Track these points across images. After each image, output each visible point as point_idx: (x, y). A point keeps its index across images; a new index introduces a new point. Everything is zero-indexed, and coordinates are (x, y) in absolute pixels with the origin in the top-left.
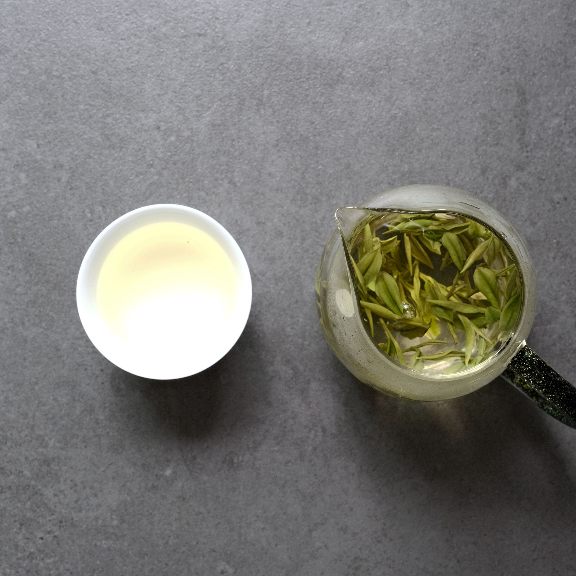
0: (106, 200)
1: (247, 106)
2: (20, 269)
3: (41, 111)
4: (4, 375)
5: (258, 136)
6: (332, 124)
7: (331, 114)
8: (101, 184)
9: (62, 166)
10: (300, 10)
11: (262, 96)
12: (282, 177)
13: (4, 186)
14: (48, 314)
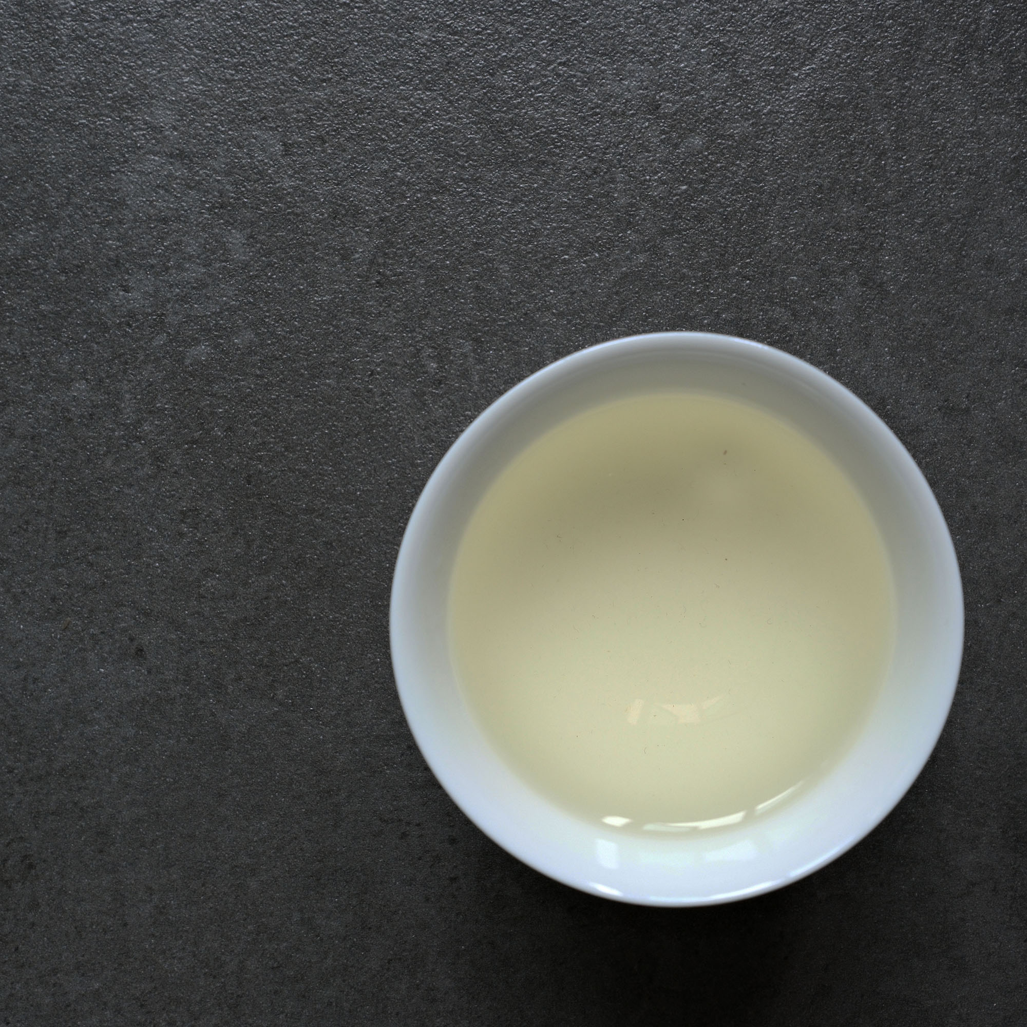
0: (484, 321)
1: (927, 51)
2: (216, 522)
3: (298, 44)
4: (154, 842)
5: (958, 145)
8: (472, 271)
9: (356, 213)
11: (976, 21)
13: (180, 267)
14: (297, 661)
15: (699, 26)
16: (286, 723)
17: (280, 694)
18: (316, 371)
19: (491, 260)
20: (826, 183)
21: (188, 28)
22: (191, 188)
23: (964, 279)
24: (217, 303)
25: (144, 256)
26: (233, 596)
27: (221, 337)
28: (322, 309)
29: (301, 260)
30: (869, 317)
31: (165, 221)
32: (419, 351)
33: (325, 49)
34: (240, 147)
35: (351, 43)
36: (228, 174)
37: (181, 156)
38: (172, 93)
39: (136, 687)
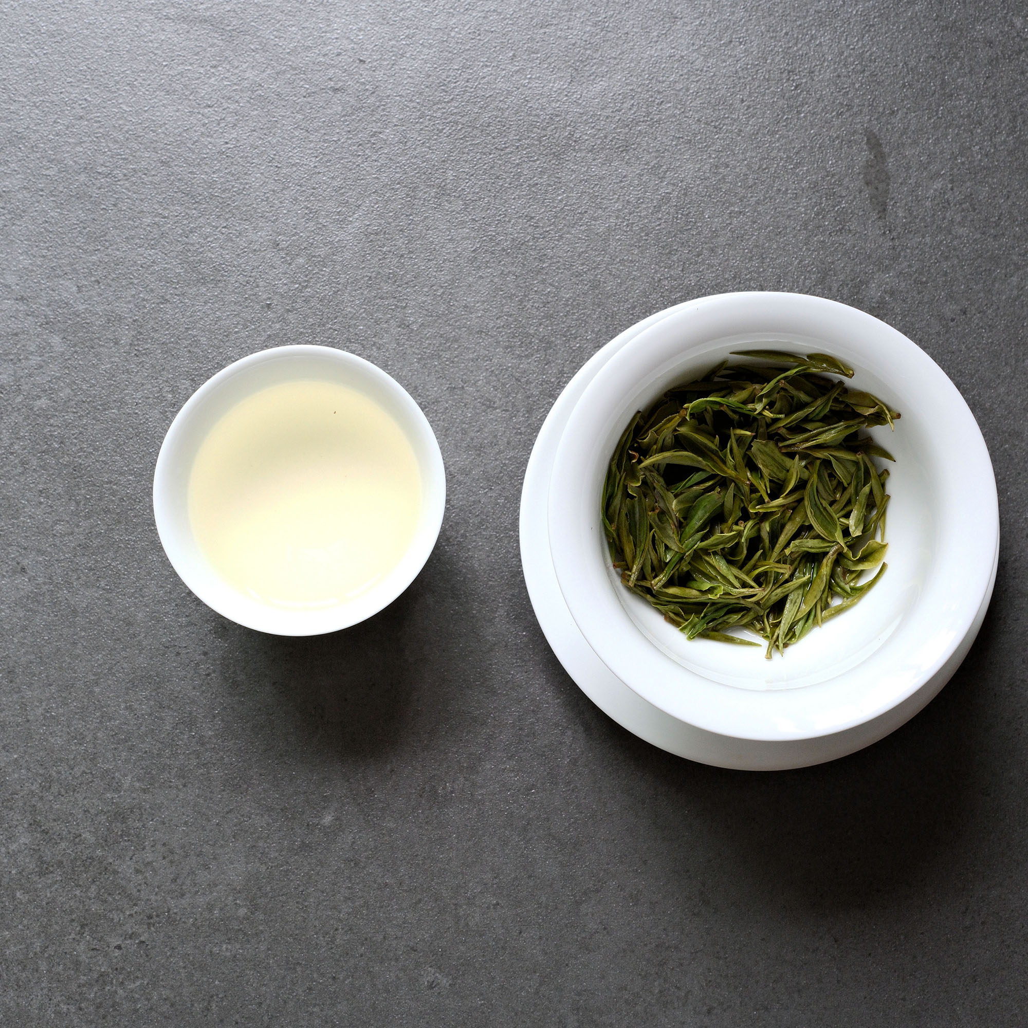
15: (296, 199)
16: (107, 600)
17: (103, 584)
18: (106, 407)
20: (374, 275)
21: (20, 231)
22: (29, 315)
23: (453, 318)
24: (49, 375)
25: (6, 355)
26: (72, 533)
27: (52, 394)
28: (106, 372)
29: (93, 348)
30: (404, 344)
31: (16, 334)
32: (161, 389)
33: (95, 233)
34: (53, 291)
35: (108, 229)
36: (49, 306)
37: (22, 299)
38: (14, 266)
39: (23, 589)
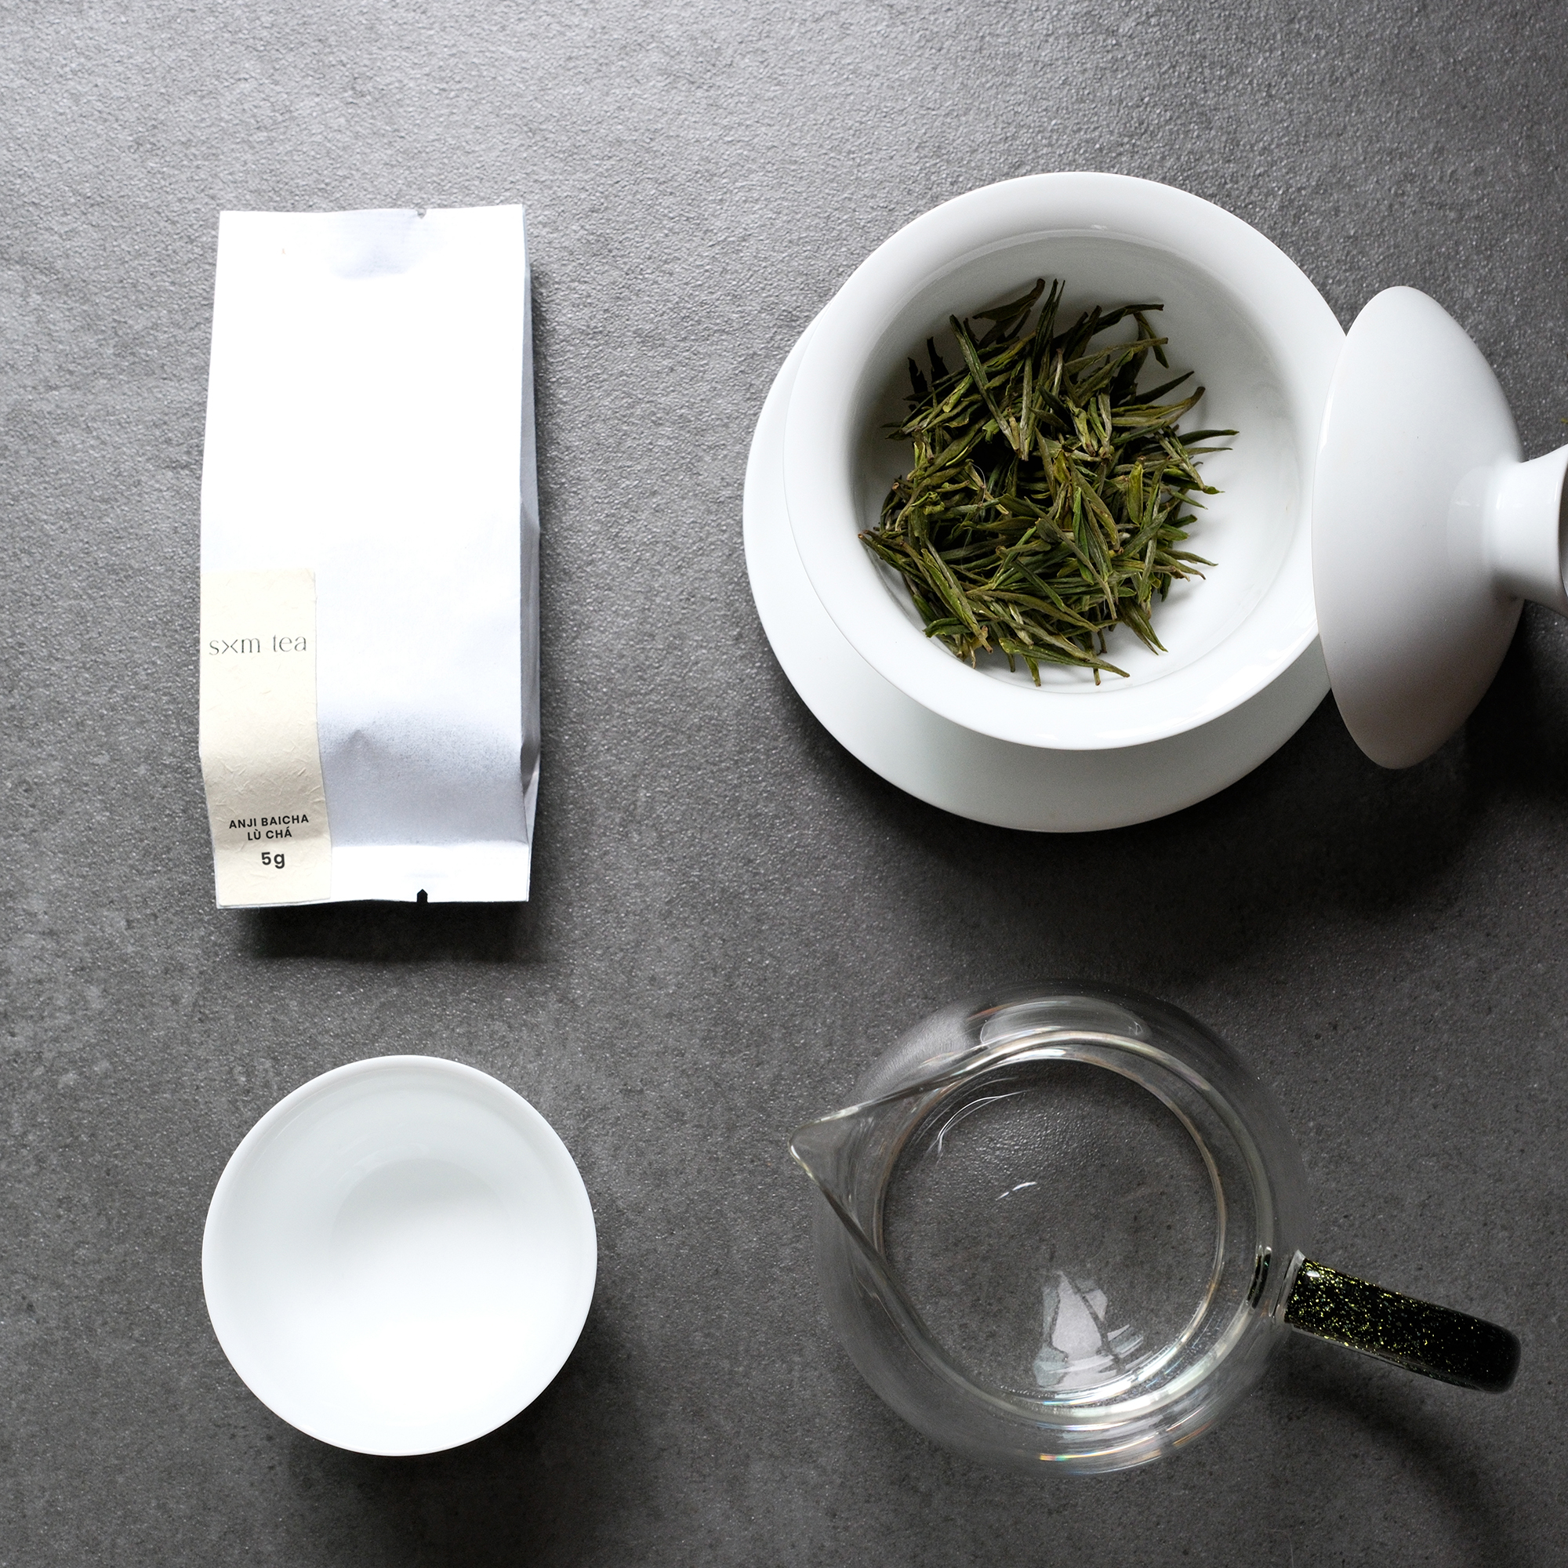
0: (279, 1044)
1: (599, 826)
2: (84, 1206)
3: (135, 846)
4: (45, 1452)
5: (626, 895)
6: (794, 864)
7: (791, 840)
8: (269, 1007)
9: (182, 969)
10: (718, 609)
11: (634, 803)
12: (679, 986)
13: (52, 1016)
14: (148, 1308)
16: (142, 1356)
17: (137, 1333)
18: (156, 1088)
19: (283, 999)
21: (54, 839)
22: (59, 957)
23: (635, 993)
24: (81, 1041)
25: (26, 1010)
26: (99, 1261)
27: (84, 1067)
28: (159, 1042)
29: (143, 1006)
30: (565, 1025)
31: (40, 982)
32: (231, 1069)
33: (155, 848)
34: (94, 925)
35: (174, 843)
36: (87, 945)
37: (51, 933)
38: (43, 888)
39: (29, 1334)
